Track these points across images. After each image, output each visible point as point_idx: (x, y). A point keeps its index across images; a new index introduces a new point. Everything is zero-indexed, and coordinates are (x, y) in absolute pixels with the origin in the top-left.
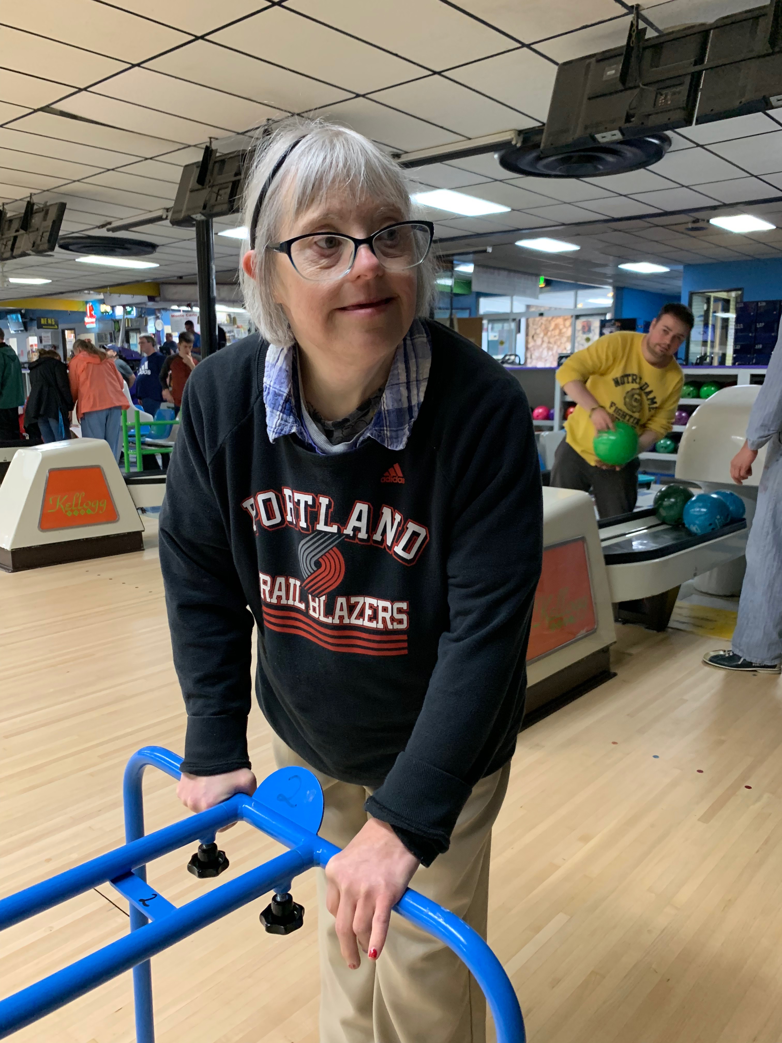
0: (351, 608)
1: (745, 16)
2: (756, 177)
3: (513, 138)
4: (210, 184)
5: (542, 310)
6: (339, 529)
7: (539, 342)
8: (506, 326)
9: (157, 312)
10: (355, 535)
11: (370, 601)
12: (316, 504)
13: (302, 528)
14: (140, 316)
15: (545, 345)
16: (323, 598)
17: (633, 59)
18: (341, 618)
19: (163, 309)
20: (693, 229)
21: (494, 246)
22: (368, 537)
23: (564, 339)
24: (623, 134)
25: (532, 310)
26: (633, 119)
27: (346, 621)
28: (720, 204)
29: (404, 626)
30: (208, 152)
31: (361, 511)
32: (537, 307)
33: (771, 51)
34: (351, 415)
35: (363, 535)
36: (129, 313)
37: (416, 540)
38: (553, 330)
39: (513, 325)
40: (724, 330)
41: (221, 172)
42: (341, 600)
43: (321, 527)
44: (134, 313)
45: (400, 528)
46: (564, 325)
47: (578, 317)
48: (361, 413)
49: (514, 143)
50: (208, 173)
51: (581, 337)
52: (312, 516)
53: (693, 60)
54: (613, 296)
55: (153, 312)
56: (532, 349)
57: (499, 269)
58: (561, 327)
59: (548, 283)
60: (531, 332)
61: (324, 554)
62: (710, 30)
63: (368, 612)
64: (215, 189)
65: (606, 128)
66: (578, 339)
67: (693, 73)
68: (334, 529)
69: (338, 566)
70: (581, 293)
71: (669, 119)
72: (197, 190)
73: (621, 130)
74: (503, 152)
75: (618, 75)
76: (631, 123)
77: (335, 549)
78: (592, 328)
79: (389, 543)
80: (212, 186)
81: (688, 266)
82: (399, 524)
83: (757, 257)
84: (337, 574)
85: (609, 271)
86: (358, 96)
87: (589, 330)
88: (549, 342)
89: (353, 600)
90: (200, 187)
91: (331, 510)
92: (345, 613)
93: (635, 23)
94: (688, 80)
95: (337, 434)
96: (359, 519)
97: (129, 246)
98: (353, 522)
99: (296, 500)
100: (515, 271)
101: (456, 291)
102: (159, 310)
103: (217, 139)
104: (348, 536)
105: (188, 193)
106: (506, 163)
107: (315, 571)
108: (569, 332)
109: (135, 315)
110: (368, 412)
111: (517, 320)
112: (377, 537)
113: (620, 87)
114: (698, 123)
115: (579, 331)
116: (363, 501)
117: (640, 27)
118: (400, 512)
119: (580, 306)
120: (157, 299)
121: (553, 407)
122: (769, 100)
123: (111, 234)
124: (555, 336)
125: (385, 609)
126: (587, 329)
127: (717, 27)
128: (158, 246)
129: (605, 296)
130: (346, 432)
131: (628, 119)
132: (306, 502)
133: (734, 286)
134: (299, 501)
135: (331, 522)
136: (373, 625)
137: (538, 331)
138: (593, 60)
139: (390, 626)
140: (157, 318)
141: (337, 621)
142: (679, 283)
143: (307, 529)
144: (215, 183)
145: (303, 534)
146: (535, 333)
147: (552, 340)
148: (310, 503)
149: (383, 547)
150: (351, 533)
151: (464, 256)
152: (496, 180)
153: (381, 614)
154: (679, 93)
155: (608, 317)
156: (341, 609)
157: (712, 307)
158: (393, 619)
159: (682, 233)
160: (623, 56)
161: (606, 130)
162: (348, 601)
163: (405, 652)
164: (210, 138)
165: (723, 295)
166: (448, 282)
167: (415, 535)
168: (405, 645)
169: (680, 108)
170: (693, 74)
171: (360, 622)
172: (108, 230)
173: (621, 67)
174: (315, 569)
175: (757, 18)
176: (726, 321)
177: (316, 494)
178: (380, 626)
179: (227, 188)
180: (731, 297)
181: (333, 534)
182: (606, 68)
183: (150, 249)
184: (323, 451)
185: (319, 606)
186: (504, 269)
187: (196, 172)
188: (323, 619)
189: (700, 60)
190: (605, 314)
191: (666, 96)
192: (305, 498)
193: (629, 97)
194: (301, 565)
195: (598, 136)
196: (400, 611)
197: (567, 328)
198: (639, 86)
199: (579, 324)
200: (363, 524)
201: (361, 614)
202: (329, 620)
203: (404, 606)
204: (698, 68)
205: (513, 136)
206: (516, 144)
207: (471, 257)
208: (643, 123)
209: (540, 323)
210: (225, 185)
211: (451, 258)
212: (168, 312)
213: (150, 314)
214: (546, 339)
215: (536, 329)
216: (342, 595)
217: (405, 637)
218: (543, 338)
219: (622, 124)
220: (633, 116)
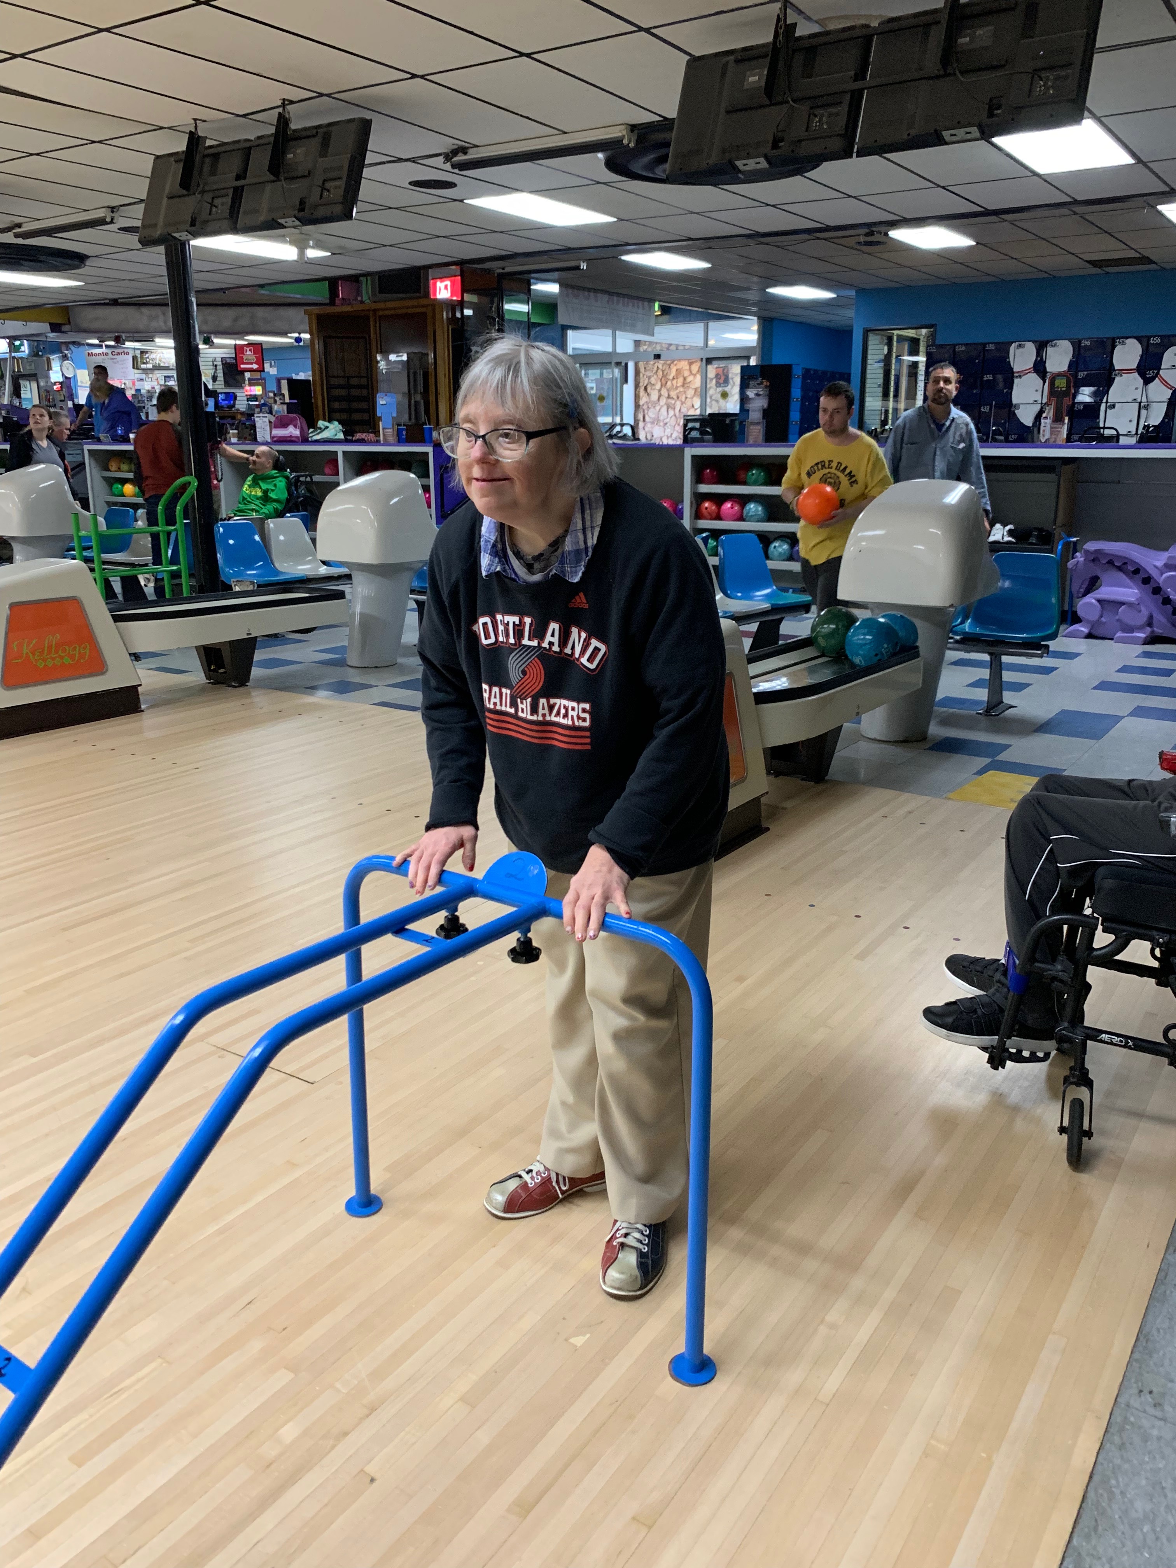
0: (551, 708)
1: (913, 22)
2: (943, 188)
3: (624, 136)
4: (200, 189)
5: (658, 349)
6: (539, 643)
7: (654, 396)
8: (607, 374)
9: (63, 347)
10: (550, 648)
11: (564, 702)
12: (522, 623)
13: (511, 644)
14: (35, 354)
15: (663, 401)
16: (529, 700)
17: (781, 64)
18: (544, 715)
19: (74, 343)
20: (867, 243)
21: (588, 261)
22: (561, 650)
23: (690, 393)
24: (769, 162)
25: (643, 348)
26: (781, 144)
27: (548, 718)
28: (898, 218)
29: (587, 724)
30: (194, 140)
31: (554, 629)
32: (651, 343)
33: (942, 73)
34: (544, 550)
35: (556, 648)
36: (17, 349)
37: (597, 654)
38: (673, 378)
39: (617, 372)
40: (913, 378)
41: (213, 172)
42: (543, 701)
43: (526, 642)
44: (25, 349)
45: (585, 644)
46: (690, 371)
47: (709, 361)
48: (552, 549)
49: (625, 142)
50: (195, 173)
51: (714, 391)
52: (519, 634)
53: (852, 73)
54: (759, 329)
55: (56, 348)
56: (645, 407)
57: (596, 291)
58: (686, 373)
59: (665, 310)
60: (643, 382)
61: (528, 664)
62: (874, 35)
63: (563, 711)
64: (208, 197)
65: (748, 154)
66: (711, 392)
67: (854, 90)
68: (535, 643)
69: (539, 674)
70: (712, 325)
71: (826, 148)
72: (179, 196)
73: (766, 157)
74: (609, 153)
75: (763, 84)
76: (779, 150)
77: (536, 659)
78: (730, 376)
79: (577, 656)
80: (203, 192)
81: (861, 292)
82: (585, 640)
83: (953, 280)
84: (538, 679)
85: (753, 296)
86: (414, 76)
87: (726, 381)
88: (669, 397)
89: (552, 701)
90: (185, 192)
91: (533, 628)
92: (546, 711)
93: (782, 16)
94: (847, 99)
95: (537, 566)
96: (553, 635)
97: (43, 258)
98: (548, 638)
99: (506, 622)
100: (619, 295)
101: (533, 320)
102: (67, 344)
103: (204, 121)
104: (545, 648)
105: (165, 200)
106: (612, 165)
107: (522, 678)
108: (697, 382)
109: (27, 352)
110: (558, 548)
111: (623, 364)
112: (568, 651)
113: (766, 101)
114: (859, 155)
115: (711, 380)
116: (556, 621)
117: (788, 22)
118: (585, 631)
119: (711, 343)
120: (65, 328)
121: (682, 501)
122: (941, 134)
123: (20, 241)
124: (677, 388)
125: (573, 709)
126: (723, 379)
127: (881, 33)
128: (88, 257)
129: (747, 330)
130: (542, 564)
131: (775, 146)
132: (514, 622)
133: (924, 323)
134: (508, 622)
135: (533, 637)
136: (564, 721)
137: (653, 380)
138: (731, 58)
139: (577, 723)
140: (65, 357)
141: (540, 718)
142: (851, 313)
143: (515, 644)
144: (206, 188)
145: (511, 649)
146: (649, 383)
147: (673, 394)
148: (517, 622)
149: (572, 659)
150: (547, 647)
151: (544, 274)
152: (598, 183)
153: (571, 713)
154: (837, 114)
155: (753, 362)
156: (543, 709)
157: (894, 350)
158: (579, 717)
159: (852, 248)
160: (769, 59)
161: (749, 156)
162: (548, 702)
163: (589, 747)
164: (195, 120)
165: (911, 333)
166: (524, 308)
167: (597, 649)
168: (588, 741)
169: (838, 135)
170: (853, 92)
171: (557, 719)
172: (17, 236)
173: (766, 72)
174: (522, 676)
175: (927, 26)
176: (915, 365)
177: (521, 614)
178: (570, 723)
179: (227, 195)
180: (921, 335)
181: (535, 647)
182: (748, 73)
183: (76, 262)
184: (525, 581)
185: (526, 707)
186: (603, 292)
187: (176, 171)
188: (530, 717)
189: (860, 75)
190: (748, 358)
191: (821, 119)
192: (513, 619)
193: (776, 115)
194: (511, 675)
195: (739, 164)
196: (584, 710)
197: (695, 375)
198: (788, 102)
199: (712, 370)
200: (555, 639)
201: (558, 713)
202: (534, 718)
203: (587, 706)
204: (858, 85)
205: (624, 133)
206: (628, 144)
207: (556, 275)
208: (793, 151)
209: (655, 369)
210: (224, 192)
211: (526, 276)
212: (81, 348)
213: (53, 352)
214: (664, 392)
215: (649, 378)
216: (543, 697)
217: (588, 734)
218: (660, 391)
219: (768, 149)
220: (782, 141)
